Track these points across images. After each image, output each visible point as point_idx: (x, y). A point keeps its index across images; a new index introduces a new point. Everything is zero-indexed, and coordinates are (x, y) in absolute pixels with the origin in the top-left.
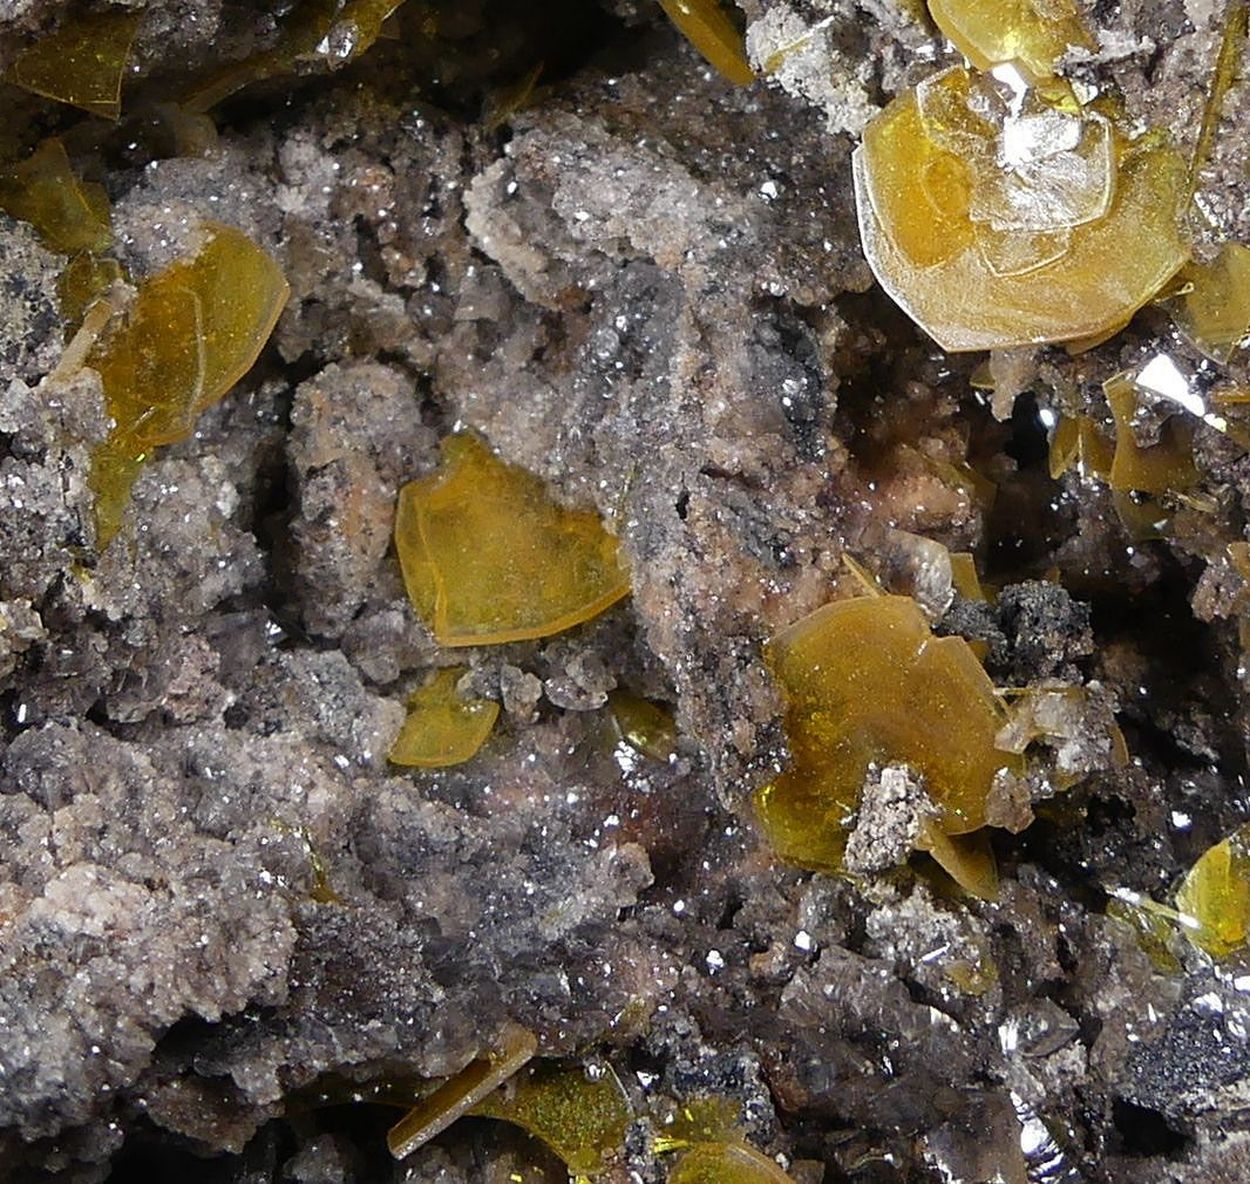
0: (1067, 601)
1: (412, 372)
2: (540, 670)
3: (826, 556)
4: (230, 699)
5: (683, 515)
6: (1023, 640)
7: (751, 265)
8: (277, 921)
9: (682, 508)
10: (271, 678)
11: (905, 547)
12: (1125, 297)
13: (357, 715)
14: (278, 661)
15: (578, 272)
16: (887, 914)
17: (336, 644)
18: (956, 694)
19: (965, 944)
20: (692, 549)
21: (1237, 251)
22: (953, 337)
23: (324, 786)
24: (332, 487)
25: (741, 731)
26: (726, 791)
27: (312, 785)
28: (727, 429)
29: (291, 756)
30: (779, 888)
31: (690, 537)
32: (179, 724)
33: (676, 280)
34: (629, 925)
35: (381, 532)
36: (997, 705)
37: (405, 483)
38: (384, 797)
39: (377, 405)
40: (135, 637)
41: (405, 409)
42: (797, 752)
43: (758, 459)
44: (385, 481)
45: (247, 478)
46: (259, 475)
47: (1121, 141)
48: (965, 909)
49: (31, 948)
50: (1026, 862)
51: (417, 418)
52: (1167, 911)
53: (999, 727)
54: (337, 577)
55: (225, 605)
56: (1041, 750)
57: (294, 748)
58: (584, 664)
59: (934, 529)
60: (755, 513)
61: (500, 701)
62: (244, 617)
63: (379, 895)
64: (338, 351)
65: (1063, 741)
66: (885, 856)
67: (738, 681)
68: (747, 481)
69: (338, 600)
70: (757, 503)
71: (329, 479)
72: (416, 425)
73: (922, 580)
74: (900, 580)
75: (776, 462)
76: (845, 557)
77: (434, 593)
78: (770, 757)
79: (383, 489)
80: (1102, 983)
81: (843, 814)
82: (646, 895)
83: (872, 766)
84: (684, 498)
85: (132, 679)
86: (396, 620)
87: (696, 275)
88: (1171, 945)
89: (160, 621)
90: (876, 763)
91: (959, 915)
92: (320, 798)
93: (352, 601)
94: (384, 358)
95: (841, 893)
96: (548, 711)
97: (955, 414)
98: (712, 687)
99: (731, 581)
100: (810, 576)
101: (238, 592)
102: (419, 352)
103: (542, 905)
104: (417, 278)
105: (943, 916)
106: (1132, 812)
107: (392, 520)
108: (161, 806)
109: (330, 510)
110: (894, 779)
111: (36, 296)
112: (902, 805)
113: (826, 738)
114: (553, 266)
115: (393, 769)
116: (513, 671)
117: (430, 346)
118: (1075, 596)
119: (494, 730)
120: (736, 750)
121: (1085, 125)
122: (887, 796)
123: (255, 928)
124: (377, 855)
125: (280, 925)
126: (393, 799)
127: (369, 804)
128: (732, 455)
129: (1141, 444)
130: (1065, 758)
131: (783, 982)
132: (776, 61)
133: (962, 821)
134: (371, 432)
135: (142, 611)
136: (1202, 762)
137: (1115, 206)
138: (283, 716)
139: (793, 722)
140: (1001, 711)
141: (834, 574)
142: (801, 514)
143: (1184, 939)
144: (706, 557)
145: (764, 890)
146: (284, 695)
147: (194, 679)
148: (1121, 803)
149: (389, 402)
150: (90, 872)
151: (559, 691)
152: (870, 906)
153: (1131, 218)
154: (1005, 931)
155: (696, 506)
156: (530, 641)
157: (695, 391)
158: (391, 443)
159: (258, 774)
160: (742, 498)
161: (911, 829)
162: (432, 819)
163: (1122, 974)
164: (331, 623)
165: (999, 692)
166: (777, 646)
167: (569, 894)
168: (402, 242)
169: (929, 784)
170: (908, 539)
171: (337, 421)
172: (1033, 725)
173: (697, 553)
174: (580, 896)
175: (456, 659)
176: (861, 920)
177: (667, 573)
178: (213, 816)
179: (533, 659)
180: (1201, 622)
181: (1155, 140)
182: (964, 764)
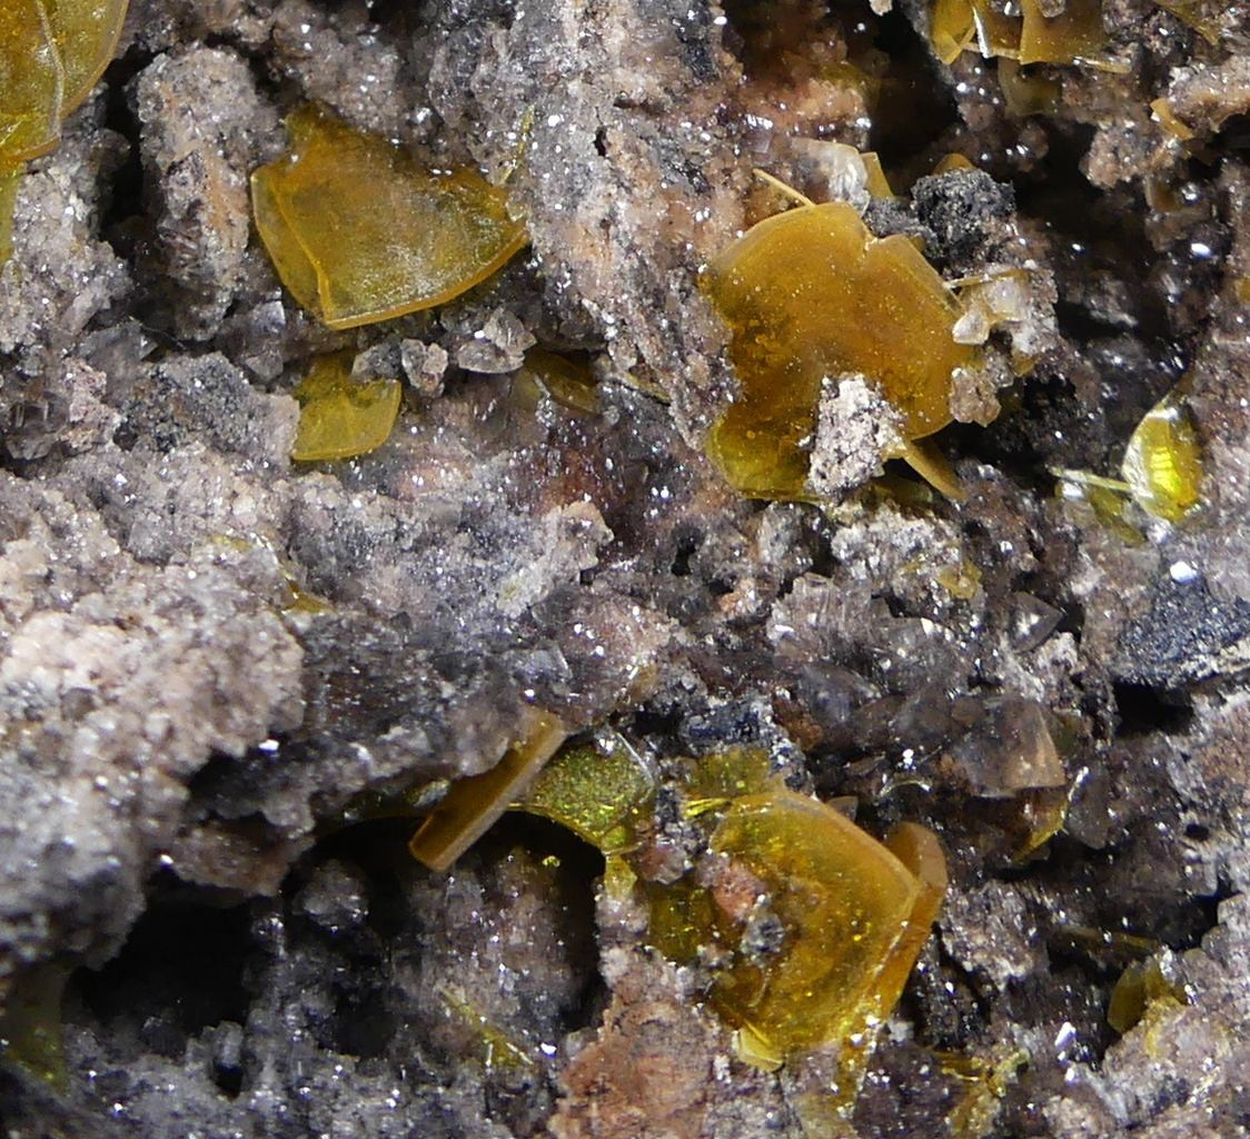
0: (994, 185)
1: (244, 52)
2: (443, 339)
3: (737, 174)
4: (117, 420)
5: (602, 152)
6: (956, 230)
8: (279, 639)
9: (600, 145)
10: (155, 392)
11: (812, 155)
13: (251, 416)
14: (158, 373)
16: (855, 531)
17: (212, 346)
19: (944, 548)
20: (620, 184)
23: (248, 494)
24: (191, 181)
25: (696, 364)
26: (690, 430)
27: (235, 495)
28: (629, 57)
29: (204, 468)
31: (615, 173)
32: (78, 453)
34: (598, 587)
35: (240, 222)
38: (309, 496)
39: (216, 89)
40: (30, 367)
41: (242, 92)
42: (745, 379)
43: (660, 85)
44: (233, 168)
48: (932, 514)
54: (212, 274)
57: (204, 460)
58: (501, 323)
61: (404, 377)
62: (113, 332)
64: (164, 41)
65: (1017, 325)
67: (684, 314)
68: (650, 109)
69: (211, 300)
71: (186, 174)
72: (255, 108)
73: (835, 185)
74: (813, 188)
76: (756, 173)
78: (722, 389)
79: (234, 178)
80: (1073, 568)
82: (605, 554)
83: (826, 381)
84: (600, 134)
85: (31, 412)
86: (278, 311)
88: (1128, 519)
89: (48, 346)
90: (830, 377)
91: (929, 520)
92: (245, 507)
93: (225, 299)
94: (213, 41)
100: (724, 197)
101: (107, 306)
102: (249, 30)
106: (1072, 389)
109: (196, 205)
110: (854, 391)
112: (866, 416)
113: (773, 360)
116: (414, 345)
117: (261, 22)
118: (998, 179)
122: (851, 409)
125: (283, 643)
127: (297, 504)
129: (1047, 14)
130: (1022, 340)
131: (762, 619)
134: (216, 118)
135: (31, 339)
141: (749, 192)
142: (707, 136)
143: (1138, 508)
144: (635, 190)
145: (718, 529)
146: (171, 407)
147: (88, 403)
148: (1061, 381)
149: (226, 86)
150: (55, 621)
151: (472, 359)
152: (838, 526)
154: (974, 529)
158: (236, 128)
159: (172, 494)
160: (649, 126)
161: (881, 438)
162: (363, 508)
163: (1093, 553)
164: (203, 325)
166: (711, 272)
167: (521, 566)
170: (815, 147)
171: (184, 112)
172: (990, 313)
173: (626, 188)
174: (533, 566)
176: (824, 543)
182: (920, 365)
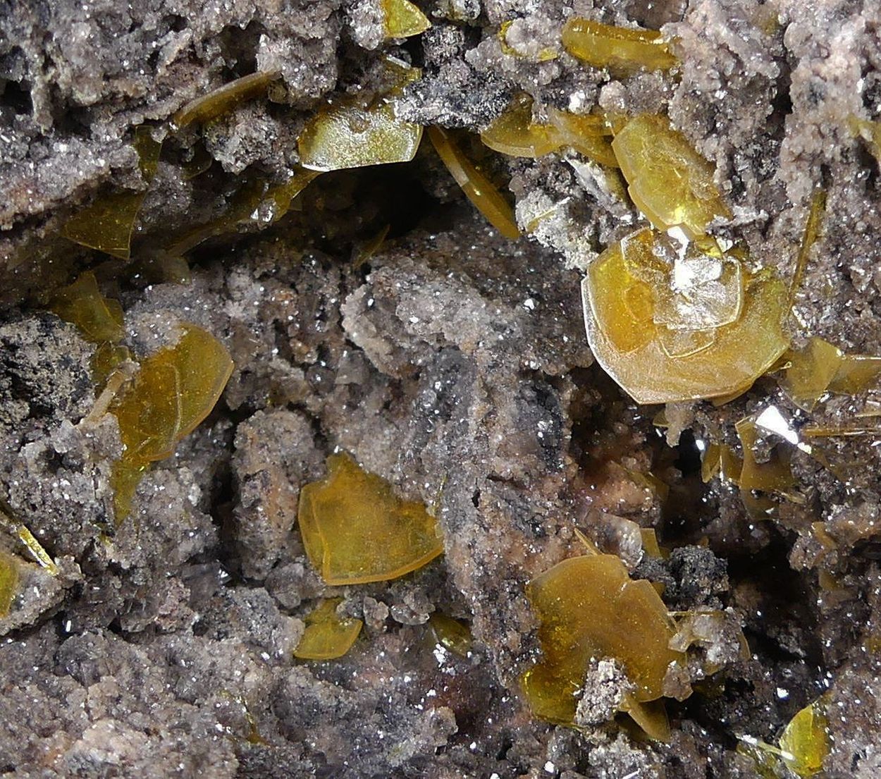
0: (713, 558)
1: (309, 416)
2: (387, 600)
3: (564, 530)
4: (197, 617)
5: (476, 505)
6: (686, 582)
7: (518, 351)
8: (226, 754)
9: (476, 501)
10: (221, 605)
11: (613, 525)
12: (749, 371)
13: (275, 628)
14: (226, 594)
15: (411, 355)
16: (602, 750)
17: (261, 584)
18: (644, 615)
19: (649, 769)
20: (482, 526)
21: (818, 343)
22: (643, 395)
23: (255, 671)
24: (260, 486)
25: (512, 637)
26: (503, 674)
27: (247, 670)
28: (504, 451)
29: (235, 653)
30: (535, 735)
31: (480, 518)
32: (165, 633)
33: (472, 360)
34: (442, 757)
35: (289, 515)
36: (670, 622)
37: (304, 485)
38: (291, 678)
39: (287, 436)
40: (138, 580)
41: (304, 439)
42: (546, 650)
43: (522, 470)
44: (292, 483)
45: (207, 481)
46: (215, 479)
47: (747, 275)
48: (649, 748)
49: (75, 771)
50: (687, 719)
51: (312, 444)
52: (773, 749)
53: (671, 636)
54: (262, 542)
55: (193, 559)
56: (697, 650)
57: (236, 648)
58: (415, 597)
59: (630, 513)
60: (521, 504)
61: (363, 619)
62: (205, 567)
63: (288, 739)
64: (263, 403)
65: (710, 644)
66: (601, 715)
67: (510, 607)
68: (515, 484)
69: (263, 556)
70: (522, 497)
71: (258, 482)
72: (310, 449)
73: (623, 544)
74: (610, 545)
75: (534, 472)
76: (576, 530)
77: (322, 552)
78: (530, 654)
79: (291, 488)
81: (575, 689)
82: (453, 739)
83: (592, 660)
84: (477, 494)
85: (136, 605)
86: (299, 569)
87: (485, 356)
88: (776, 771)
89: (154, 569)
90: (595, 658)
91: (646, 752)
92: (252, 678)
93: (272, 557)
94: (292, 407)
95: (573, 738)
96: (393, 625)
97: (644, 442)
98: (494, 611)
99: (506, 546)
100: (554, 543)
101: (201, 551)
102: (313, 403)
103: (389, 744)
104: (312, 358)
105: (636, 752)
106: (752, 688)
107: (296, 508)
108: (154, 684)
109: (258, 501)
110: (606, 668)
111: (77, 368)
112: (611, 684)
113: (564, 642)
114: (396, 351)
115: (297, 661)
116: (371, 601)
117: (320, 400)
118: (717, 555)
119: (359, 637)
120: (509, 650)
121: (725, 265)
122: (602, 678)
123: (213, 759)
124: (287, 714)
125: (228, 757)
126: (297, 679)
127: (282, 682)
128: (507, 468)
129: (758, 461)
130: (712, 655)
132: (534, 225)
133: (648, 694)
134: (283, 453)
135: (142, 564)
136: (796, 658)
137: (743, 315)
138: (229, 628)
139: (544, 632)
140: (672, 626)
141: (569, 541)
142: (549, 504)
143: (784, 766)
144: (491, 530)
145: (526, 736)
146: (229, 615)
147: (174, 605)
148: (746, 682)
149: (295, 435)
150: (111, 724)
151: (400, 613)
152: (591, 746)
153: (753, 322)
154: (674, 761)
155: (485, 499)
156: (381, 582)
157: (484, 428)
158: (296, 460)
159: (214, 664)
160: (513, 494)
161: (617, 698)
162: (321, 692)
164: (259, 571)
165: (670, 614)
166: (534, 585)
167: (406, 738)
168: (303, 336)
169: (627, 671)
170: (615, 519)
171: (262, 446)
172: (692, 634)
173: (485, 528)
174: (412, 740)
175: (335, 593)
176: (585, 754)
177: (466, 540)
178: (186, 690)
179: (383, 593)
180: (795, 571)
181: (769, 274)
182: (649, 658)
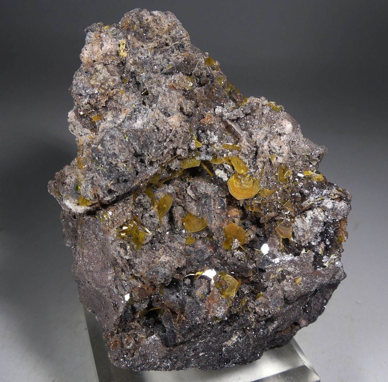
1: (182, 207)
3: (227, 220)
4: (170, 240)
10: (173, 238)
11: (234, 219)
12: (254, 194)
13: (182, 240)
14: (173, 236)
16: (236, 253)
17: (178, 234)
18: (241, 232)
19: (244, 255)
22: (238, 198)
25: (222, 237)
26: (221, 243)
27: (180, 247)
29: (177, 244)
30: (225, 252)
31: (216, 219)
32: (166, 242)
33: (210, 196)
37: (183, 218)
39: (180, 210)
41: (182, 210)
42: (227, 239)
43: (220, 212)
44: (181, 217)
46: (169, 218)
47: (253, 179)
53: (246, 234)
54: (178, 227)
56: (249, 236)
58: (205, 233)
61: (196, 237)
64: (175, 205)
66: (236, 247)
67: (221, 232)
69: (178, 229)
70: (221, 216)
71: (177, 218)
72: (183, 212)
73: (236, 222)
74: (234, 222)
75: (222, 212)
76: (229, 220)
77: (188, 228)
78: (224, 239)
80: (256, 258)
81: (231, 244)
82: (213, 254)
83: (234, 239)
84: (215, 216)
87: (212, 195)
88: (261, 254)
91: (243, 252)
94: (180, 206)
95: (231, 252)
98: (219, 233)
99: (220, 223)
100: (226, 222)
102: (183, 205)
103: (203, 256)
104: (182, 198)
105: (241, 252)
109: (177, 221)
110: (236, 240)
112: (237, 243)
113: (229, 237)
115: (187, 245)
118: (250, 221)
121: (249, 178)
126: (187, 247)
127: (185, 248)
128: (218, 211)
129: (256, 207)
130: (252, 236)
131: (227, 260)
132: (218, 174)
133: (243, 243)
137: (253, 185)
138: (175, 241)
139: (226, 236)
141: (228, 222)
142: (224, 217)
143: (262, 252)
148: (256, 241)
151: (202, 236)
152: (234, 252)
153: (254, 187)
154: (247, 253)
156: (198, 231)
158: (181, 214)
160: (219, 215)
161: (238, 245)
162: (191, 249)
163: (257, 256)
164: (178, 232)
165: (245, 231)
166: (224, 229)
167: (206, 255)
168: (180, 194)
169: (240, 240)
171: (177, 212)
172: (249, 234)
173: (216, 221)
176: (233, 254)
179: (198, 233)
181: (256, 179)
182: (242, 238)
